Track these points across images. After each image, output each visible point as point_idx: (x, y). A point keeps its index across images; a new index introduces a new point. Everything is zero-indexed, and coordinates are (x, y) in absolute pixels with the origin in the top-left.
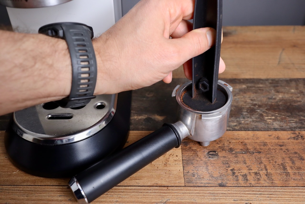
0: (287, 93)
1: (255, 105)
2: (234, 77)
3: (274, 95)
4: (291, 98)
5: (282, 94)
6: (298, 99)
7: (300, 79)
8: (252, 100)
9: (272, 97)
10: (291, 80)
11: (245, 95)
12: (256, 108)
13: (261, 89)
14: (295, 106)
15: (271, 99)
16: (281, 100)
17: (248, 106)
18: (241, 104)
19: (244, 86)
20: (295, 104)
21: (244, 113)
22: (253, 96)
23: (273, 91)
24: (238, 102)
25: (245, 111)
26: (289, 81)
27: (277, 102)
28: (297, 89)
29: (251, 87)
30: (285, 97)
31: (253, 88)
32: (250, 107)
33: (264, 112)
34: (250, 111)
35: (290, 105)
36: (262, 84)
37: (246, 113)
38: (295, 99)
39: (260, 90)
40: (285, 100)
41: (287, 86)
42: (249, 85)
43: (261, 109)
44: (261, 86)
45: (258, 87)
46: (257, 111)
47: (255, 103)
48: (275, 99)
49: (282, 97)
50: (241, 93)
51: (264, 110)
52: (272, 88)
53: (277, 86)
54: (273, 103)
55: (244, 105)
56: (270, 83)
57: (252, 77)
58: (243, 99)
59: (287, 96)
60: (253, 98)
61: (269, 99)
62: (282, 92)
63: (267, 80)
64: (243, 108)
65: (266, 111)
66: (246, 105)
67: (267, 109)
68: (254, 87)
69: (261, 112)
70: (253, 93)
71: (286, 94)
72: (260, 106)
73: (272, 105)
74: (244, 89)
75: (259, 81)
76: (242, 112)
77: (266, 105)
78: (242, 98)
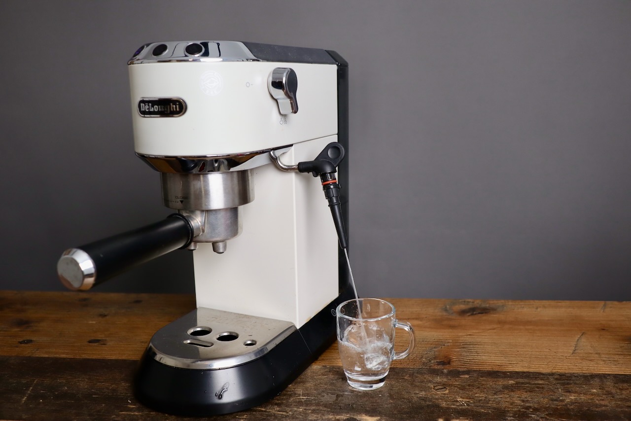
0: (585, 394)
1: (528, 408)
2: (496, 369)
3: (562, 395)
4: (590, 401)
5: (576, 395)
6: (603, 403)
7: (609, 375)
8: (523, 401)
9: (559, 398)
10: (593, 376)
11: (512, 394)
12: (530, 412)
13: (540, 388)
14: (597, 411)
15: (556, 400)
16: (572, 403)
17: (516, 409)
18: (503, 405)
19: (511, 382)
20: (597, 410)
21: (509, 419)
22: (525, 395)
23: (560, 390)
24: (499, 402)
25: (511, 415)
26: (588, 378)
27: (566, 405)
28: (602, 388)
29: (522, 383)
30: (581, 399)
31: (527, 385)
32: (519, 411)
33: (542, 418)
34: (518, 416)
35: (588, 410)
36: (542, 379)
37: (512, 418)
38: (597, 402)
39: (538, 388)
40: (579, 403)
41: (586, 384)
42: (521, 380)
43: (538, 413)
44: (541, 382)
45: (535, 384)
46: (531, 417)
47: (528, 405)
48: (562, 401)
49: (576, 399)
50: (506, 391)
51: (543, 415)
52: (558, 386)
53: (568, 384)
54: (559, 406)
55: (509, 408)
56: (557, 379)
57: (526, 370)
58: (508, 400)
59: (583, 398)
60: (526, 398)
61: (553, 400)
62: (576, 392)
63: (552, 374)
64: (508, 411)
65: (546, 416)
66: (513, 408)
67: (547, 415)
68: (529, 383)
69: (538, 418)
70: (526, 392)
71: (582, 395)
72: (536, 410)
73: (557, 408)
74: (512, 385)
75: (538, 375)
76: (505, 416)
77: (547, 409)
78: (506, 398)
